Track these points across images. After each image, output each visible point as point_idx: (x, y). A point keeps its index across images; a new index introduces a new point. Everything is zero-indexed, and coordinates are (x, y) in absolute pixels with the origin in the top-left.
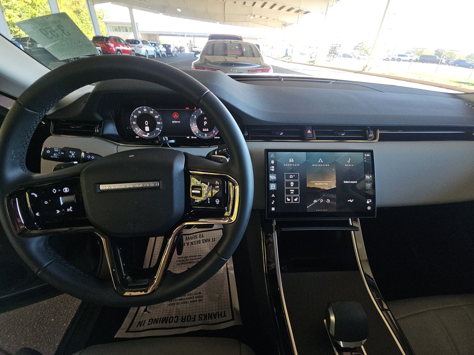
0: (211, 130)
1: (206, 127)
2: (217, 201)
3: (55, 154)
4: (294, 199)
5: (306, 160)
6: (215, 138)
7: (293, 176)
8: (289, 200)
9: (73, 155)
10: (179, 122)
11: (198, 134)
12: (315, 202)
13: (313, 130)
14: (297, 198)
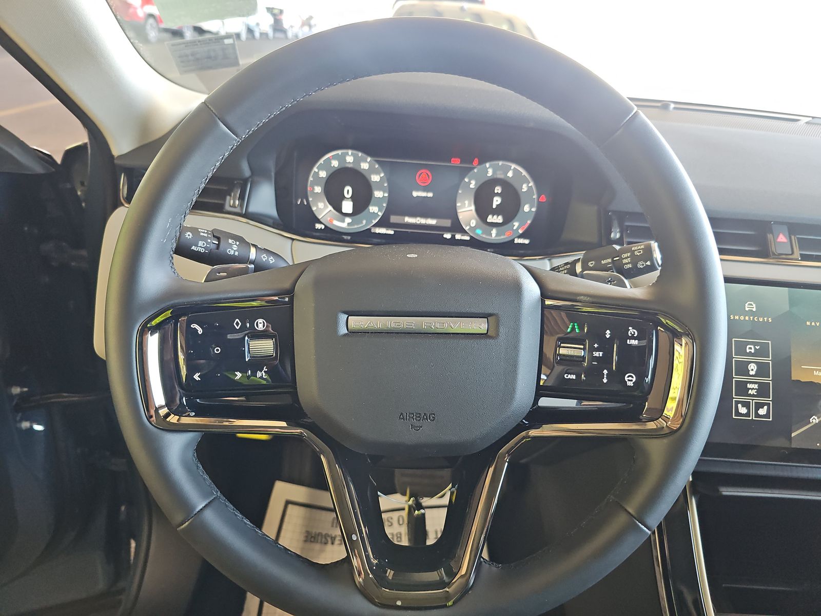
0: (508, 220)
1: (496, 212)
2: (630, 378)
3: (201, 243)
4: (757, 409)
5: (788, 309)
6: (517, 241)
7: (755, 348)
8: (743, 410)
9: (235, 249)
10: (430, 195)
11: (473, 229)
12: (814, 421)
13: (793, 237)
14: (766, 407)
